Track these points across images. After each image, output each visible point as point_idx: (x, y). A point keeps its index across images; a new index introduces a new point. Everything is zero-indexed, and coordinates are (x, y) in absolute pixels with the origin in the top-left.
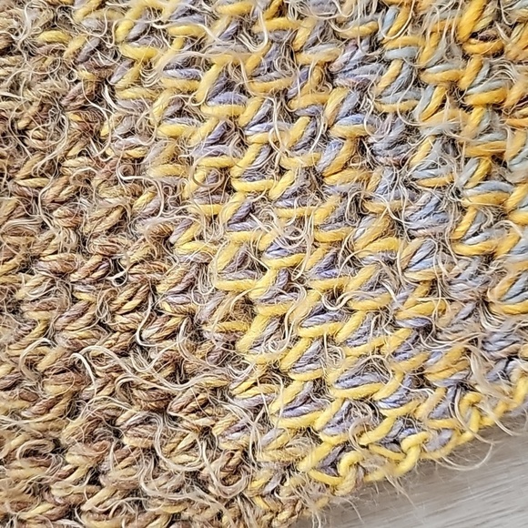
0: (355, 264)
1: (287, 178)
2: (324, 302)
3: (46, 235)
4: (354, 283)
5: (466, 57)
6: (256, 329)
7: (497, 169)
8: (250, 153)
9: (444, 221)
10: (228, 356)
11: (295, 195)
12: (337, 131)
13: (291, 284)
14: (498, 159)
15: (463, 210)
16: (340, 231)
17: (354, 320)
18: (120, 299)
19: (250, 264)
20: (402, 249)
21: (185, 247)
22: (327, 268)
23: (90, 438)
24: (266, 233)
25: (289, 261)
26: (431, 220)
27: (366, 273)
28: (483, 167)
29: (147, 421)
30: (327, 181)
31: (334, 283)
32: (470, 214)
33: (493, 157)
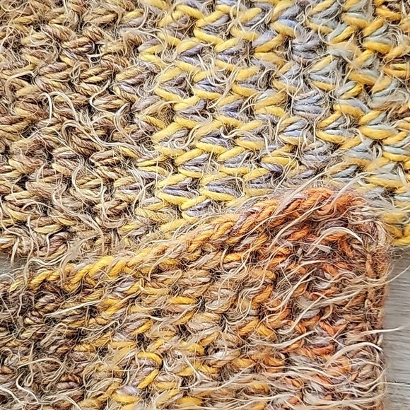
0: (250, 113)
1: (231, 42)
2: (221, 131)
3: (59, 9)
4: (245, 127)
5: (375, 15)
6: (170, 130)
7: (364, 94)
8: (214, 15)
9: (317, 112)
11: (232, 54)
12: (276, 26)
13: (206, 110)
14: (368, 88)
15: (332, 111)
16: (252, 91)
17: (235, 150)
18: (90, 72)
19: (183, 84)
20: (284, 118)
21: (146, 56)
22: (232, 110)
23: (30, 154)
24: (202, 71)
25: (210, 95)
26: (311, 108)
27: (256, 124)
28: (357, 89)
29: (72, 158)
30: (256, 55)
31: (232, 121)
32: (336, 115)
33: (366, 86)
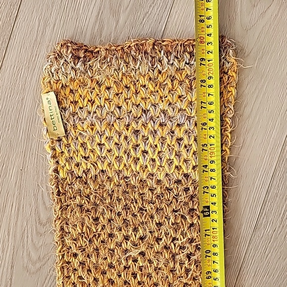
0: (181, 139)
1: (158, 145)
2: (186, 149)
3: (148, 210)
4: (186, 142)
5: (157, 91)
6: (184, 167)
7: (181, 99)
8: (150, 152)
9: (185, 115)
10: (186, 176)
11: (162, 145)
12: (156, 128)
13: (178, 155)
14: (180, 97)
15: (185, 110)
16: (175, 138)
17: (193, 145)
18: (166, 197)
19: (170, 162)
20: (186, 127)
21: (161, 177)
22: (179, 146)
23: (192, 216)
24: (166, 155)
25: (174, 153)
26: (183, 118)
27: (185, 138)
28: (179, 101)
29: (193, 202)
30: (164, 136)
31: (183, 145)
32: (187, 109)
33: (179, 98)
